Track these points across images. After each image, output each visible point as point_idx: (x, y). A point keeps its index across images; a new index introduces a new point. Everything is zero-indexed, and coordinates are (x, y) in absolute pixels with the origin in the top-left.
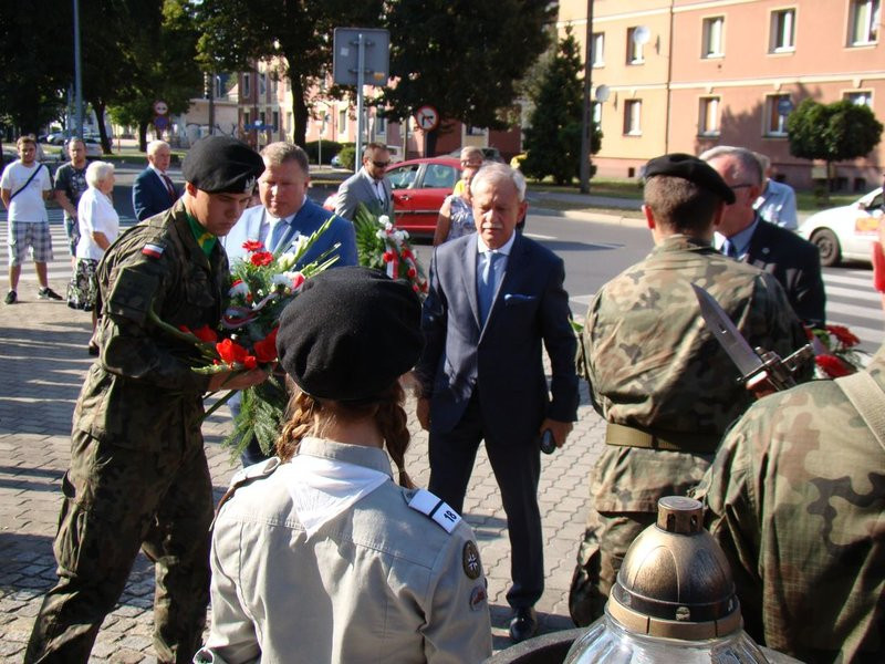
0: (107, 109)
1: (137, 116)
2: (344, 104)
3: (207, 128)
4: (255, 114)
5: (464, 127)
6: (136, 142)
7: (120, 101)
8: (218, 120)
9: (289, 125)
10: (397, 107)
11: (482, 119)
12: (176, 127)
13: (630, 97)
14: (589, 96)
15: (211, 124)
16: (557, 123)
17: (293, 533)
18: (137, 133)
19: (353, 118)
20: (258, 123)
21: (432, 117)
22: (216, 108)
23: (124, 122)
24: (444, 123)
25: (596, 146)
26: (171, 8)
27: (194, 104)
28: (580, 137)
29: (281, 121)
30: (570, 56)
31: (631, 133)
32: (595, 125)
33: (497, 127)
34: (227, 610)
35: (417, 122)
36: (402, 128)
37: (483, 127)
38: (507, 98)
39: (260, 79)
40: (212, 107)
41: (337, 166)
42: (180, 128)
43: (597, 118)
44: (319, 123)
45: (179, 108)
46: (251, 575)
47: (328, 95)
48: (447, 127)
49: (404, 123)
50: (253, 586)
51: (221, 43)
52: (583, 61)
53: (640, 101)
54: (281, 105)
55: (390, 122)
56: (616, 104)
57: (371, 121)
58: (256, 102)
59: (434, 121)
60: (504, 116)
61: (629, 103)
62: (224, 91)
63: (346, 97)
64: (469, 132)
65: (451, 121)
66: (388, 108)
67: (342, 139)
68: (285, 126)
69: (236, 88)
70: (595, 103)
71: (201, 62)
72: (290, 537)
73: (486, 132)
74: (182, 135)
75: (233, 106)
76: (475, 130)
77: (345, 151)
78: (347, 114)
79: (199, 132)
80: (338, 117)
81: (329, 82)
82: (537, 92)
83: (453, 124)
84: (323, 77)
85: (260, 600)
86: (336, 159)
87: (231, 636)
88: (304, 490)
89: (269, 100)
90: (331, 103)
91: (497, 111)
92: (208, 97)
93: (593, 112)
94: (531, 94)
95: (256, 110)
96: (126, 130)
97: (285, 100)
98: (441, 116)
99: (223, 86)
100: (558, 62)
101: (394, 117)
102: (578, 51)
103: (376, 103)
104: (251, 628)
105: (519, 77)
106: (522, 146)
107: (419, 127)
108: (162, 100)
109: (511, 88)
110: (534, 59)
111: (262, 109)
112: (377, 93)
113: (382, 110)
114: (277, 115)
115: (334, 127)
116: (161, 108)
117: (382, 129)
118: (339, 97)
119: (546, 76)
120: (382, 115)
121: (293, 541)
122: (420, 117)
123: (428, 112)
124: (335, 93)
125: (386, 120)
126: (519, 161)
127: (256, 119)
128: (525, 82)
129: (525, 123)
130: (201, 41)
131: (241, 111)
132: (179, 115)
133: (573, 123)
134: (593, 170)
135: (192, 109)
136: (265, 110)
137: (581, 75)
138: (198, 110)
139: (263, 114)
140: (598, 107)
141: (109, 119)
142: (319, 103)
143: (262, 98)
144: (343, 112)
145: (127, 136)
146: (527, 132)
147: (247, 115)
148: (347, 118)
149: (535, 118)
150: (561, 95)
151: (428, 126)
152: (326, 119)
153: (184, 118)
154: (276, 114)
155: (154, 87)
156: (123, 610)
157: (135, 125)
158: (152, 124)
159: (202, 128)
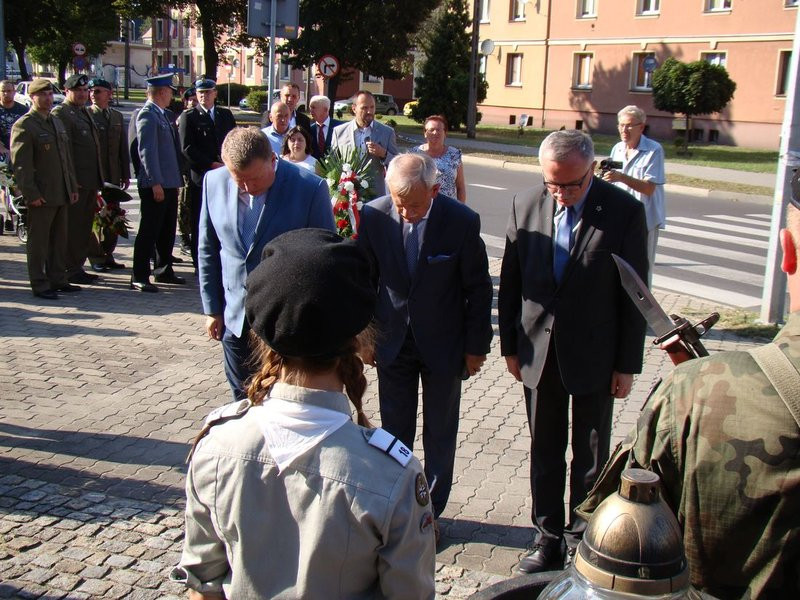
0: (28, 48)
1: (55, 57)
2: (252, 50)
3: (123, 68)
4: (168, 57)
5: (361, 74)
7: (39, 41)
8: (133, 61)
9: (200, 68)
10: (301, 55)
11: (379, 68)
12: (93, 67)
13: (512, 51)
14: (477, 50)
15: (127, 66)
16: (447, 73)
17: (265, 466)
18: (56, 73)
19: (259, 64)
20: (171, 66)
21: (333, 66)
22: (132, 50)
23: (44, 61)
24: (344, 71)
25: (482, 95)
27: (110, 46)
28: (468, 86)
29: (193, 65)
30: (459, 13)
31: (513, 84)
32: (482, 76)
33: (392, 76)
34: (200, 533)
35: (319, 70)
36: (305, 74)
37: (378, 76)
38: (402, 49)
39: (172, 26)
40: (128, 50)
41: (244, 107)
42: (98, 69)
43: (482, 70)
44: (229, 68)
45: (96, 50)
46: (225, 504)
47: (237, 42)
48: (347, 75)
49: (307, 69)
50: (227, 512)
52: (471, 17)
53: (522, 55)
54: (193, 49)
55: (293, 68)
56: (499, 57)
57: (277, 66)
58: (169, 45)
59: (335, 69)
60: (398, 65)
61: (512, 57)
62: (138, 35)
63: (253, 44)
64: (366, 80)
65: (351, 69)
66: (292, 55)
67: (249, 82)
68: (196, 69)
69: (149, 33)
70: (481, 56)
71: (118, 7)
73: (382, 80)
75: (148, 49)
76: (371, 77)
77: (252, 94)
78: (254, 60)
79: (115, 73)
80: (245, 61)
81: (238, 31)
82: (428, 44)
83: (353, 73)
84: (231, 25)
85: (234, 525)
86: (244, 102)
87: (204, 556)
88: (275, 429)
89: (181, 45)
90: (239, 49)
91: (393, 61)
92: (123, 40)
93: (480, 65)
94: (423, 46)
95: (169, 53)
96: (46, 69)
97: (197, 46)
98: (341, 66)
99: (137, 29)
100: (448, 17)
101: (298, 64)
102: (467, 7)
103: (280, 50)
105: (413, 30)
106: (414, 92)
107: (321, 74)
108: (80, 42)
109: (406, 40)
110: (427, 15)
111: (175, 52)
112: (282, 42)
113: (287, 57)
114: (188, 59)
115: (242, 71)
116: (80, 49)
117: (287, 75)
118: (247, 44)
119: (437, 30)
120: (286, 61)
121: (265, 474)
122: (323, 64)
123: (330, 60)
124: (244, 41)
125: (289, 67)
126: (411, 107)
127: (169, 62)
128: (417, 35)
129: (417, 72)
131: (154, 53)
132: (96, 57)
133: (462, 74)
134: (479, 117)
135: (109, 51)
136: (177, 54)
137: (469, 30)
138: (114, 52)
139: (175, 57)
140: (483, 60)
141: (29, 57)
142: (229, 49)
143: (175, 43)
144: (251, 58)
145: (46, 74)
146: (419, 80)
147: (160, 57)
148: (254, 64)
149: (427, 68)
150: (450, 48)
151: (329, 73)
152: (235, 63)
153: (101, 58)
154: (187, 57)
156: (64, 523)
157: (54, 64)
158: (71, 63)
159: (119, 68)
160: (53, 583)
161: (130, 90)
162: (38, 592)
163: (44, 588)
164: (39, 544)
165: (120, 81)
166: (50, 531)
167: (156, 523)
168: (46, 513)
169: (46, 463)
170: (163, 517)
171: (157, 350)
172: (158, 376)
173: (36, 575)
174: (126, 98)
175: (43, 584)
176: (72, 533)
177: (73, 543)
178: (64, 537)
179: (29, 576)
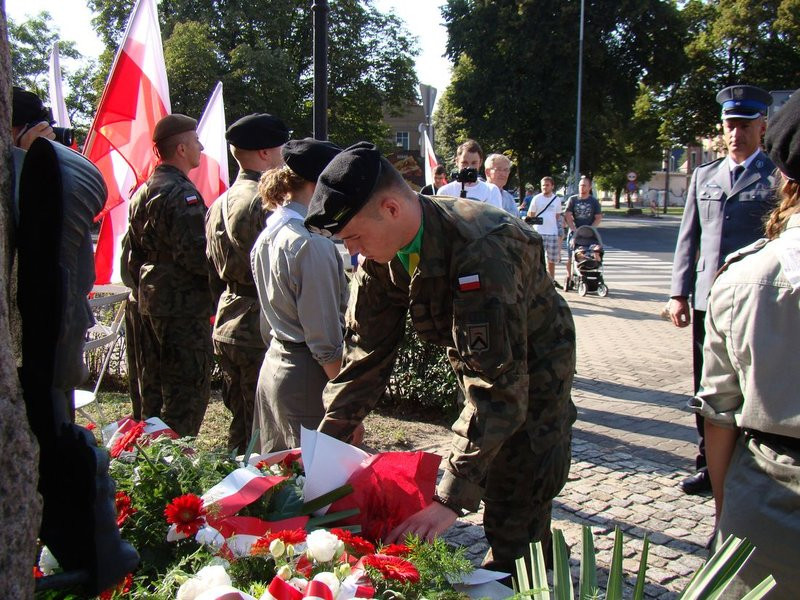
1: (614, 185)
3: (664, 192)
6: (613, 203)
7: (604, 173)
8: (671, 186)
12: (641, 192)
15: (667, 189)
17: (780, 290)
18: (614, 197)
22: (671, 178)
23: (606, 188)
26: (642, 104)
27: (654, 175)
34: (717, 364)
39: (704, 156)
40: (668, 177)
42: (644, 193)
45: (643, 178)
46: (741, 326)
50: (742, 335)
51: (676, 127)
62: (676, 167)
69: (685, 164)
71: (662, 141)
72: (777, 294)
74: (645, 197)
75: (683, 176)
79: (658, 195)
85: (748, 347)
87: (719, 386)
88: (791, 255)
92: (665, 170)
96: (606, 195)
99: (676, 162)
104: (736, 381)
108: (632, 171)
116: (632, 176)
121: (780, 297)
130: (663, 126)
132: (643, 183)
135: (653, 178)
138: (657, 179)
145: (607, 199)
153: (647, 185)
155: (626, 162)
156: (598, 468)
157: (613, 190)
158: (625, 189)
159: (660, 192)
160: (587, 504)
161: (669, 208)
162: (576, 508)
163: (581, 507)
164: (579, 479)
165: (661, 201)
166: (589, 472)
167: (672, 479)
168: (586, 460)
169: (588, 430)
170: (677, 476)
171: (680, 367)
172: (680, 384)
173: (576, 498)
174: (665, 212)
175: (580, 504)
176: (605, 476)
177: (605, 482)
178: (598, 477)
179: (570, 497)
